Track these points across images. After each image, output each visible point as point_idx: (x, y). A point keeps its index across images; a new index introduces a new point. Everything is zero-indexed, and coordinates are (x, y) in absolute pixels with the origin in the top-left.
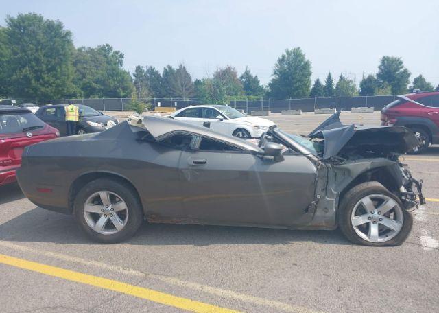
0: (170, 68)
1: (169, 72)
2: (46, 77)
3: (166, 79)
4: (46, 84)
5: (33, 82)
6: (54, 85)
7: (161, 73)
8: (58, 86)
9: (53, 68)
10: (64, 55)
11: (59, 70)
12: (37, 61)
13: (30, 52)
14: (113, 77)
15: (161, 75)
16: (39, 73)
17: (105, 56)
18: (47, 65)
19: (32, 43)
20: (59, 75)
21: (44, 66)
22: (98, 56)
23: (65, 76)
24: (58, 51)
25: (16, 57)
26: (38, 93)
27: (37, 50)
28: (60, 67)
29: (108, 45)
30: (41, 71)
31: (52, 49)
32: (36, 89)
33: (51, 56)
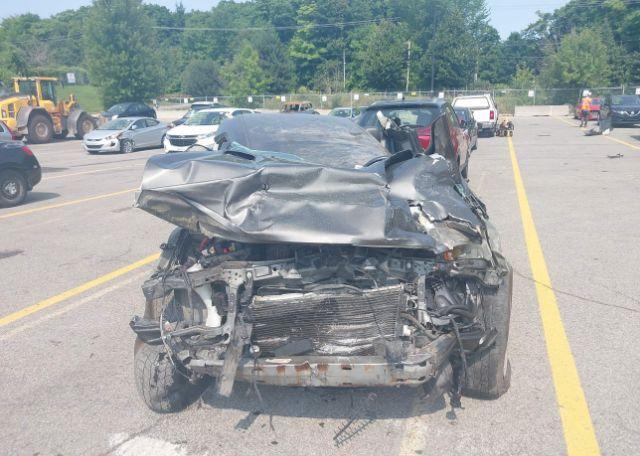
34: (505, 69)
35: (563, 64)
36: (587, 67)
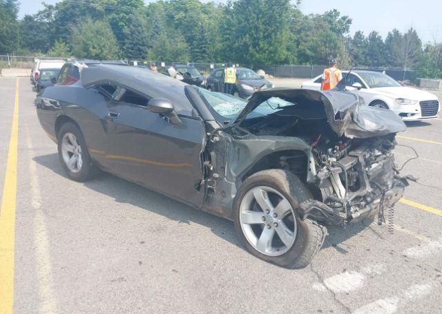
0: (396, 32)
1: (395, 37)
2: (261, 44)
3: (388, 46)
4: (262, 51)
5: (250, 48)
6: (267, 52)
7: (384, 39)
8: (271, 52)
9: (269, 36)
10: (281, 22)
11: (274, 37)
12: (257, 29)
13: (251, 21)
14: (325, 43)
15: (384, 41)
16: (257, 40)
17: (330, 22)
18: (264, 33)
19: (254, 12)
20: (273, 42)
21: (262, 34)
22: (322, 23)
23: (278, 43)
24: (276, 19)
25: (241, 25)
26: (254, 59)
27: (258, 19)
28: (276, 34)
29: (335, 11)
30: (259, 39)
31: (271, 17)
32: (252, 56)
33: (268, 24)
34: (27, 42)
35: (88, 43)
36: (104, 46)
